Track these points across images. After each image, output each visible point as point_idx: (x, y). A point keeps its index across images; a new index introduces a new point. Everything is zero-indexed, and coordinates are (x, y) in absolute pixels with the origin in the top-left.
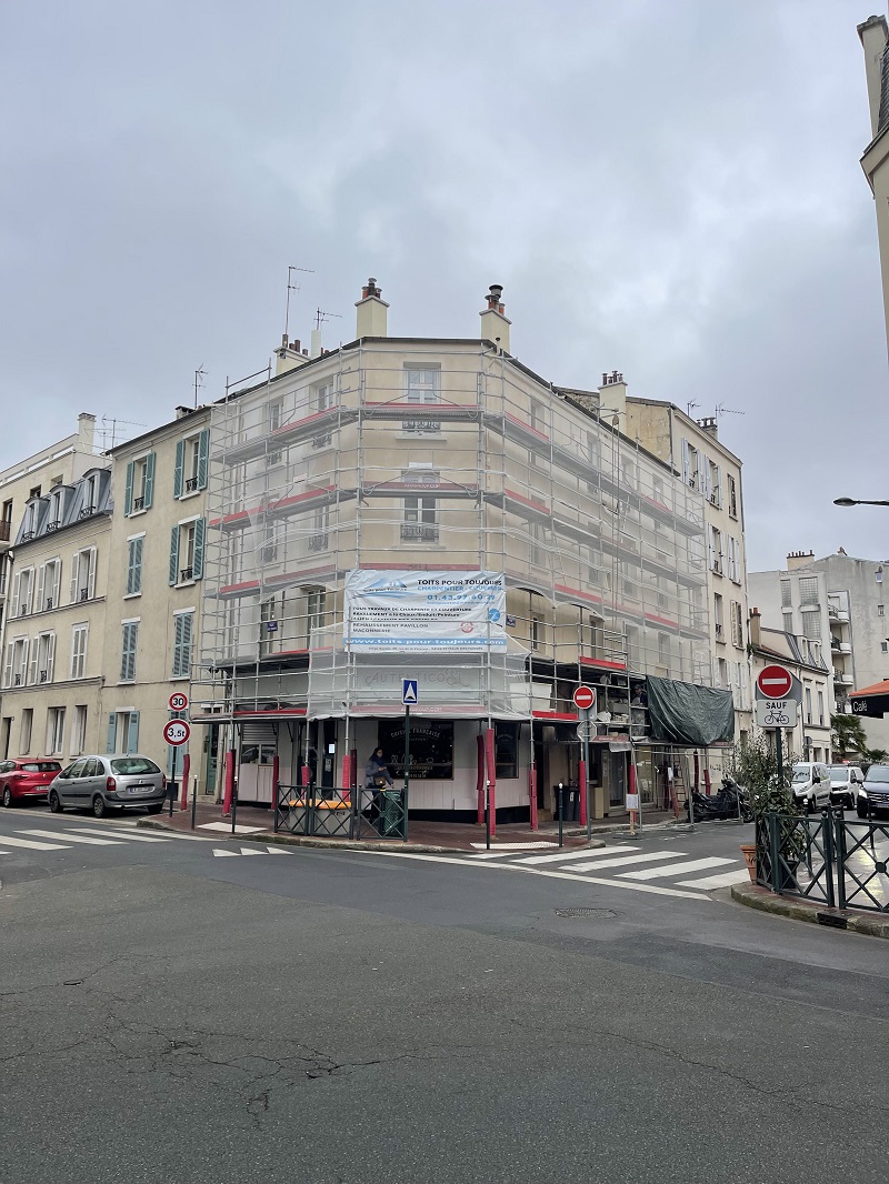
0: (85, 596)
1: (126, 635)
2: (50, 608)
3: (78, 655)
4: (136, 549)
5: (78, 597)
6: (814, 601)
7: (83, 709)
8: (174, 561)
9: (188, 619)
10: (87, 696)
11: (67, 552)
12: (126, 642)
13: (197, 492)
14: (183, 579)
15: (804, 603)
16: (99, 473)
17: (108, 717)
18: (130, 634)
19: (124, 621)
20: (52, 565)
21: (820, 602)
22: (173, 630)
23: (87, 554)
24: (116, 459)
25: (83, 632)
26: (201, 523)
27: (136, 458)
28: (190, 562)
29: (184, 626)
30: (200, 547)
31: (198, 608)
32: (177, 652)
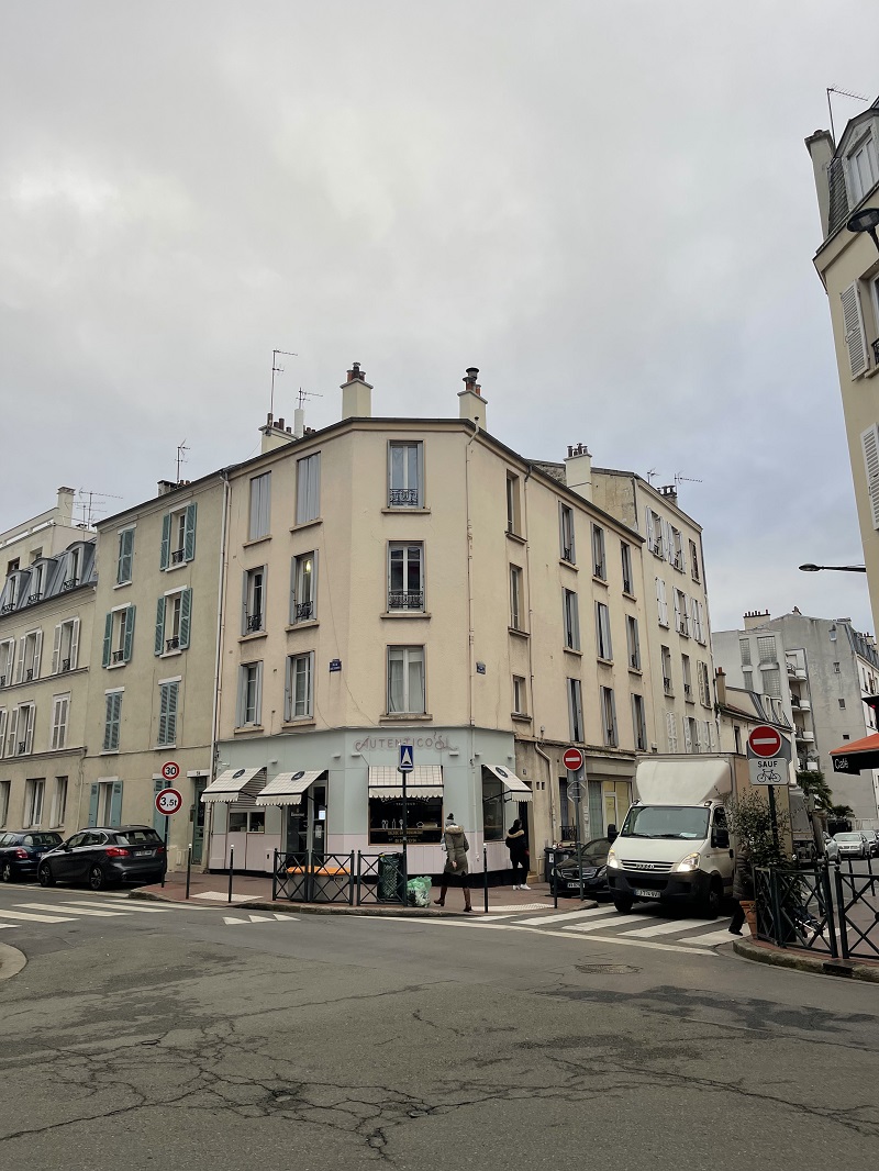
0: (67, 666)
1: (110, 705)
2: (30, 679)
3: (59, 726)
4: (128, 618)
5: (60, 667)
6: (774, 660)
7: (63, 781)
8: (159, 631)
9: (174, 687)
10: (69, 767)
11: (49, 625)
12: (109, 711)
13: (183, 564)
14: (169, 649)
15: (764, 662)
16: (83, 546)
17: (90, 788)
18: (114, 704)
19: (107, 691)
20: (33, 637)
21: (778, 661)
22: (159, 699)
23: (69, 626)
24: (101, 532)
25: (65, 702)
26: (188, 594)
27: (120, 531)
28: (176, 631)
29: (170, 695)
30: (186, 618)
31: (184, 677)
32: (163, 720)
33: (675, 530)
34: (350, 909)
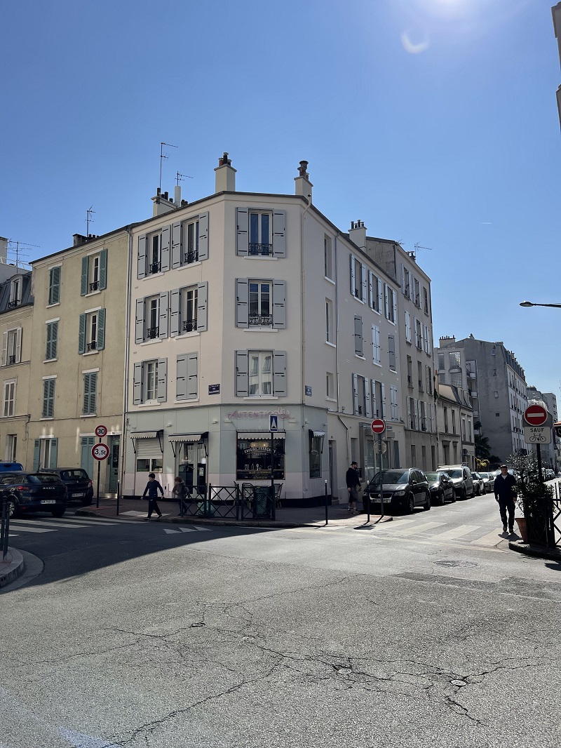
0: (13, 359)
1: (46, 387)
3: (9, 400)
4: (52, 330)
5: (7, 361)
6: (458, 366)
7: (13, 437)
8: (82, 338)
9: (94, 376)
10: (18, 428)
12: (46, 391)
13: (98, 291)
14: (89, 350)
15: (453, 367)
16: (21, 277)
17: (34, 442)
18: (49, 386)
19: (44, 378)
21: (461, 367)
22: (82, 384)
23: (14, 332)
24: (34, 268)
25: (12, 385)
26: (103, 313)
27: (51, 268)
28: (94, 338)
29: (90, 382)
30: (102, 329)
31: (101, 369)
32: (86, 397)
33: (416, 280)
34: (237, 522)
